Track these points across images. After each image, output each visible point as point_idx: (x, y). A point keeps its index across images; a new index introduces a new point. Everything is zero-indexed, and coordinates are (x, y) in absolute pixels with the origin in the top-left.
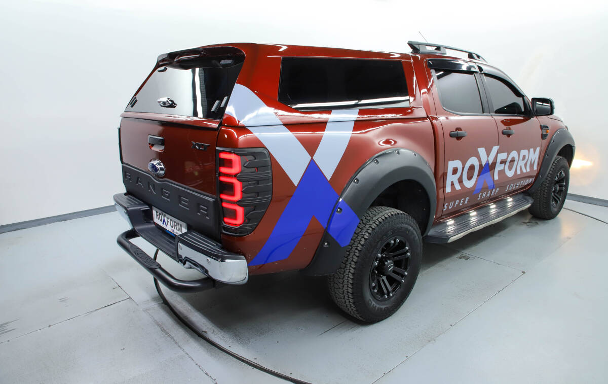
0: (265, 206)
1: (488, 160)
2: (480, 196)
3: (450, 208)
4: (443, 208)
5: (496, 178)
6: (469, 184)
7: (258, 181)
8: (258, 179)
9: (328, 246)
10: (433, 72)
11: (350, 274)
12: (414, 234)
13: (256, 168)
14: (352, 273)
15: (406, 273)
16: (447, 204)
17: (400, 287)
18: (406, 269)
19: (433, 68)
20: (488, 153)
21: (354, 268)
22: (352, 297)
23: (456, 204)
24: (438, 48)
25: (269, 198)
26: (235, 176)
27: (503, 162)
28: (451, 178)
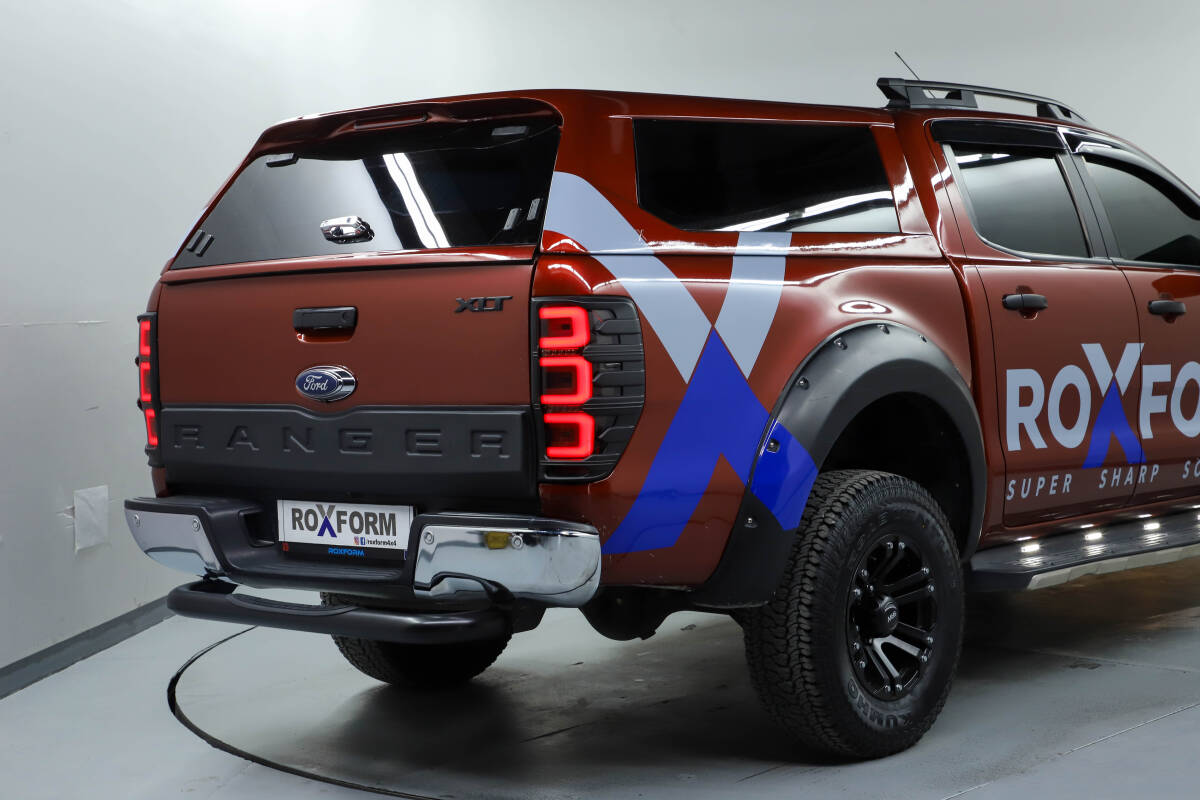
0: (635, 415)
1: (1114, 380)
2: (1103, 479)
3: (1024, 496)
4: (1006, 492)
5: (1147, 432)
6: (1071, 439)
7: (621, 362)
8: (622, 359)
9: (755, 526)
10: (948, 150)
11: (803, 608)
12: (939, 535)
13: (616, 337)
14: (806, 606)
15: (930, 640)
16: (1013, 482)
17: (918, 676)
18: (927, 628)
19: (946, 143)
20: (1114, 361)
21: (809, 593)
22: (810, 668)
23: (1040, 487)
24: (955, 93)
25: (640, 400)
26: (578, 352)
27: (1162, 389)
28: (1017, 416)
